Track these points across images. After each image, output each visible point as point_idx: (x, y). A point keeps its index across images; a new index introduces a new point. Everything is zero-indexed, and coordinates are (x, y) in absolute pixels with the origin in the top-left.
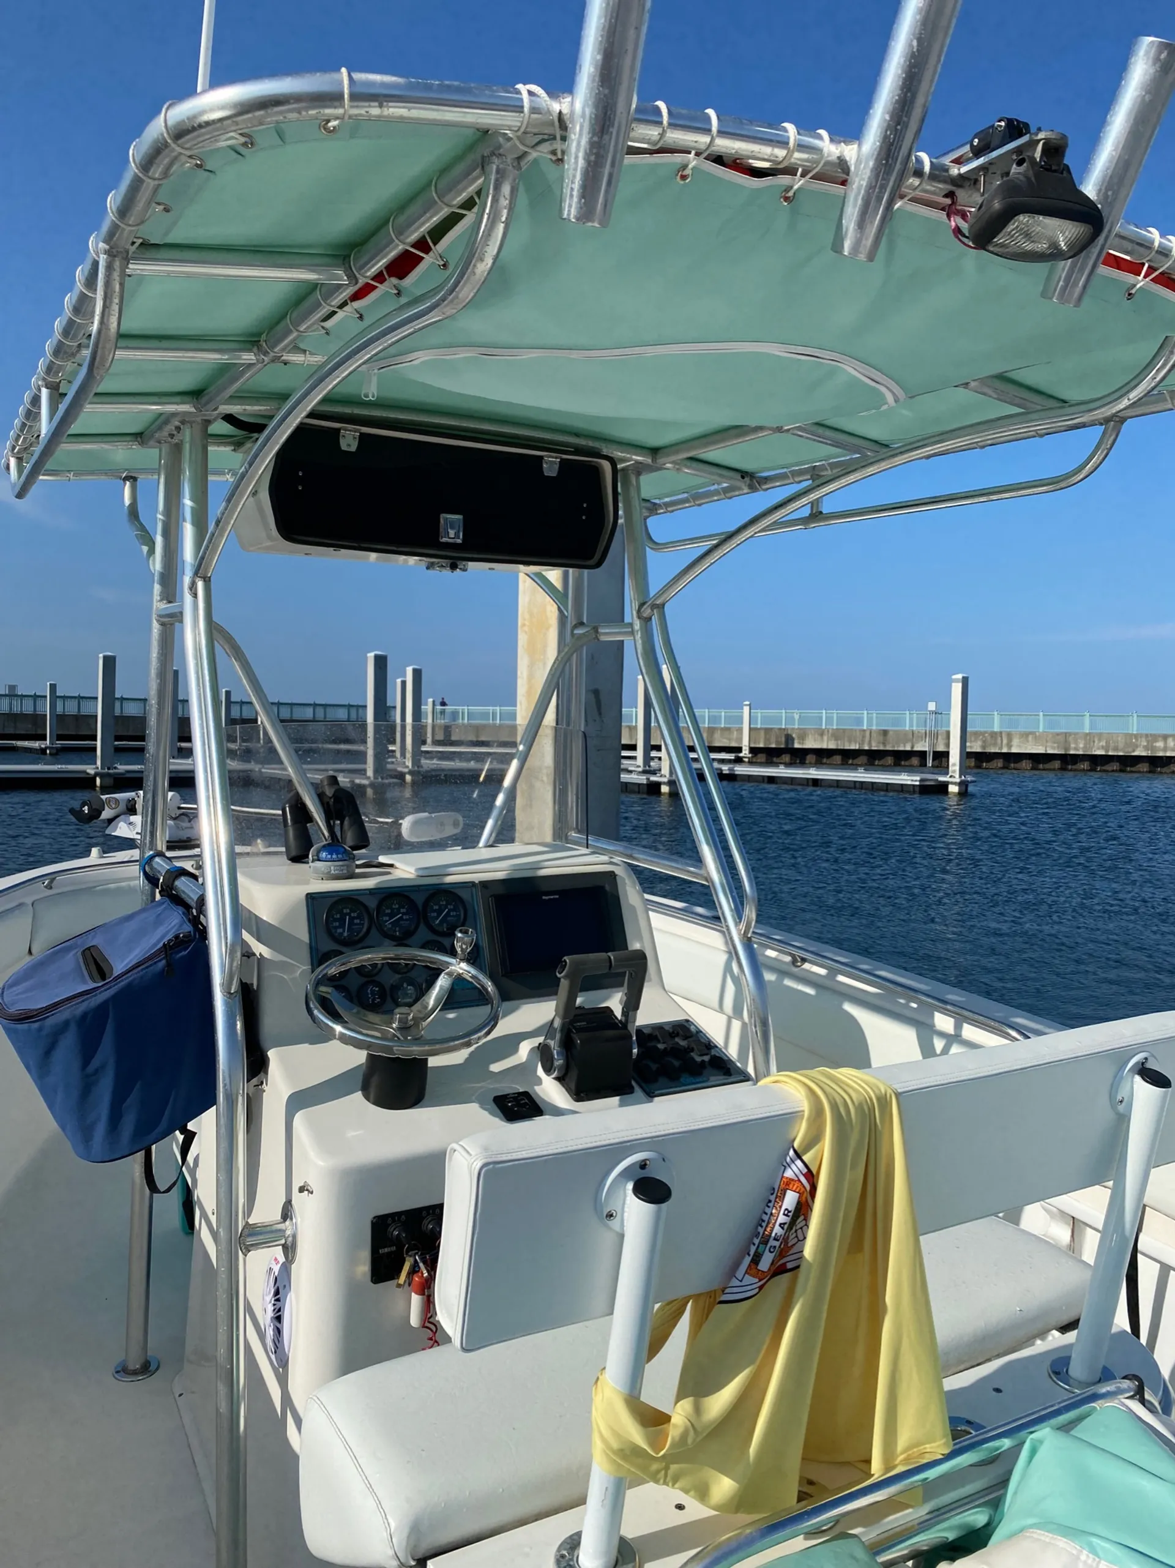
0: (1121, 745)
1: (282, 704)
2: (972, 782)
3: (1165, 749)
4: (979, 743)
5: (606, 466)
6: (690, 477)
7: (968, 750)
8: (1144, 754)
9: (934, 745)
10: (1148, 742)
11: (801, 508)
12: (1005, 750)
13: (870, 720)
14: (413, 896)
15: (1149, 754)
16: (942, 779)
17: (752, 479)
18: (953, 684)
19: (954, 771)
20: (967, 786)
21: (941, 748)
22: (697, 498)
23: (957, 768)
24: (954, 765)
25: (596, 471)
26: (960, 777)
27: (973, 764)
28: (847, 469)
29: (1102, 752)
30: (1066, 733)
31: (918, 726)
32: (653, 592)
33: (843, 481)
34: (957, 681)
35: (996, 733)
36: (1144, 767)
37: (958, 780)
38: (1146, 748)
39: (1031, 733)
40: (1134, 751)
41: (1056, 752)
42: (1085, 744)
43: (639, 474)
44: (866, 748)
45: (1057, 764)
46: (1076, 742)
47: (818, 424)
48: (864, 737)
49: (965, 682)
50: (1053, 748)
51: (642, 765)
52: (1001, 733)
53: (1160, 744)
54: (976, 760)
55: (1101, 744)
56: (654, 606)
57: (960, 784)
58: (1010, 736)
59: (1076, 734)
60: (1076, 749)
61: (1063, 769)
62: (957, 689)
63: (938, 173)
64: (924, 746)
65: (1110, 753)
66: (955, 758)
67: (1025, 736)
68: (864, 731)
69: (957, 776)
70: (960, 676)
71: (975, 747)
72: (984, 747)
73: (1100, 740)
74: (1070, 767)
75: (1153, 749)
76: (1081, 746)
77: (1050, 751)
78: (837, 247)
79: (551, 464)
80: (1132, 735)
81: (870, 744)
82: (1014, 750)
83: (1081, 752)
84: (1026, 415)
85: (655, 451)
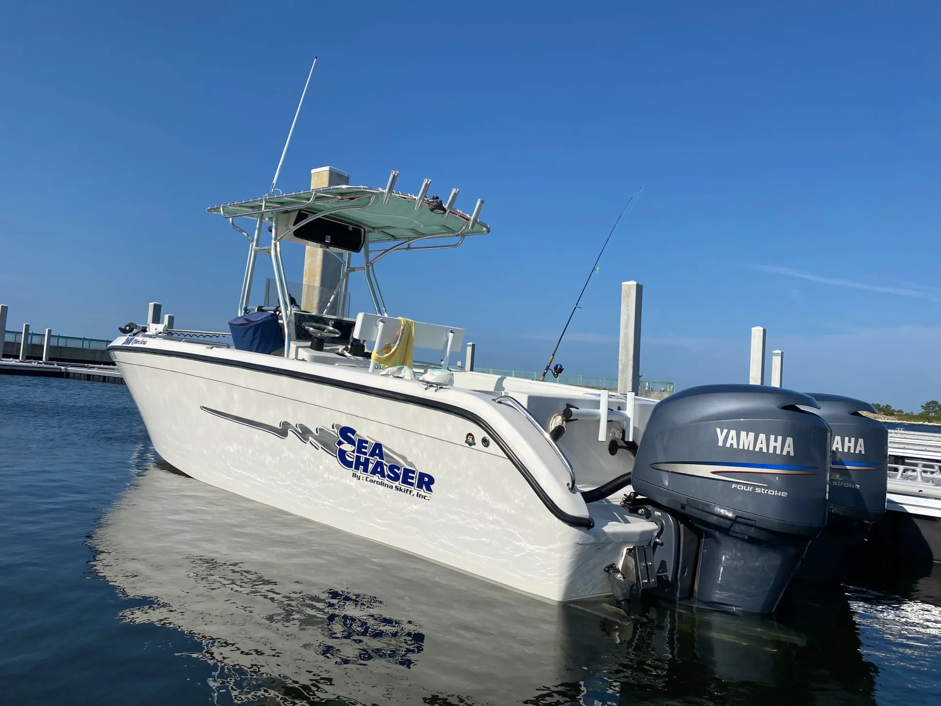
5: (363, 230)
6: (381, 235)
11: (405, 245)
14: (316, 318)
17: (394, 238)
18: (468, 347)
22: (380, 240)
25: (360, 231)
28: (415, 238)
32: (370, 260)
33: (414, 240)
43: (368, 233)
47: (412, 229)
49: (473, 346)
56: (370, 263)
63: (428, 201)
70: (471, 343)
78: (414, 209)
79: (350, 228)
84: (448, 233)
85: (373, 228)
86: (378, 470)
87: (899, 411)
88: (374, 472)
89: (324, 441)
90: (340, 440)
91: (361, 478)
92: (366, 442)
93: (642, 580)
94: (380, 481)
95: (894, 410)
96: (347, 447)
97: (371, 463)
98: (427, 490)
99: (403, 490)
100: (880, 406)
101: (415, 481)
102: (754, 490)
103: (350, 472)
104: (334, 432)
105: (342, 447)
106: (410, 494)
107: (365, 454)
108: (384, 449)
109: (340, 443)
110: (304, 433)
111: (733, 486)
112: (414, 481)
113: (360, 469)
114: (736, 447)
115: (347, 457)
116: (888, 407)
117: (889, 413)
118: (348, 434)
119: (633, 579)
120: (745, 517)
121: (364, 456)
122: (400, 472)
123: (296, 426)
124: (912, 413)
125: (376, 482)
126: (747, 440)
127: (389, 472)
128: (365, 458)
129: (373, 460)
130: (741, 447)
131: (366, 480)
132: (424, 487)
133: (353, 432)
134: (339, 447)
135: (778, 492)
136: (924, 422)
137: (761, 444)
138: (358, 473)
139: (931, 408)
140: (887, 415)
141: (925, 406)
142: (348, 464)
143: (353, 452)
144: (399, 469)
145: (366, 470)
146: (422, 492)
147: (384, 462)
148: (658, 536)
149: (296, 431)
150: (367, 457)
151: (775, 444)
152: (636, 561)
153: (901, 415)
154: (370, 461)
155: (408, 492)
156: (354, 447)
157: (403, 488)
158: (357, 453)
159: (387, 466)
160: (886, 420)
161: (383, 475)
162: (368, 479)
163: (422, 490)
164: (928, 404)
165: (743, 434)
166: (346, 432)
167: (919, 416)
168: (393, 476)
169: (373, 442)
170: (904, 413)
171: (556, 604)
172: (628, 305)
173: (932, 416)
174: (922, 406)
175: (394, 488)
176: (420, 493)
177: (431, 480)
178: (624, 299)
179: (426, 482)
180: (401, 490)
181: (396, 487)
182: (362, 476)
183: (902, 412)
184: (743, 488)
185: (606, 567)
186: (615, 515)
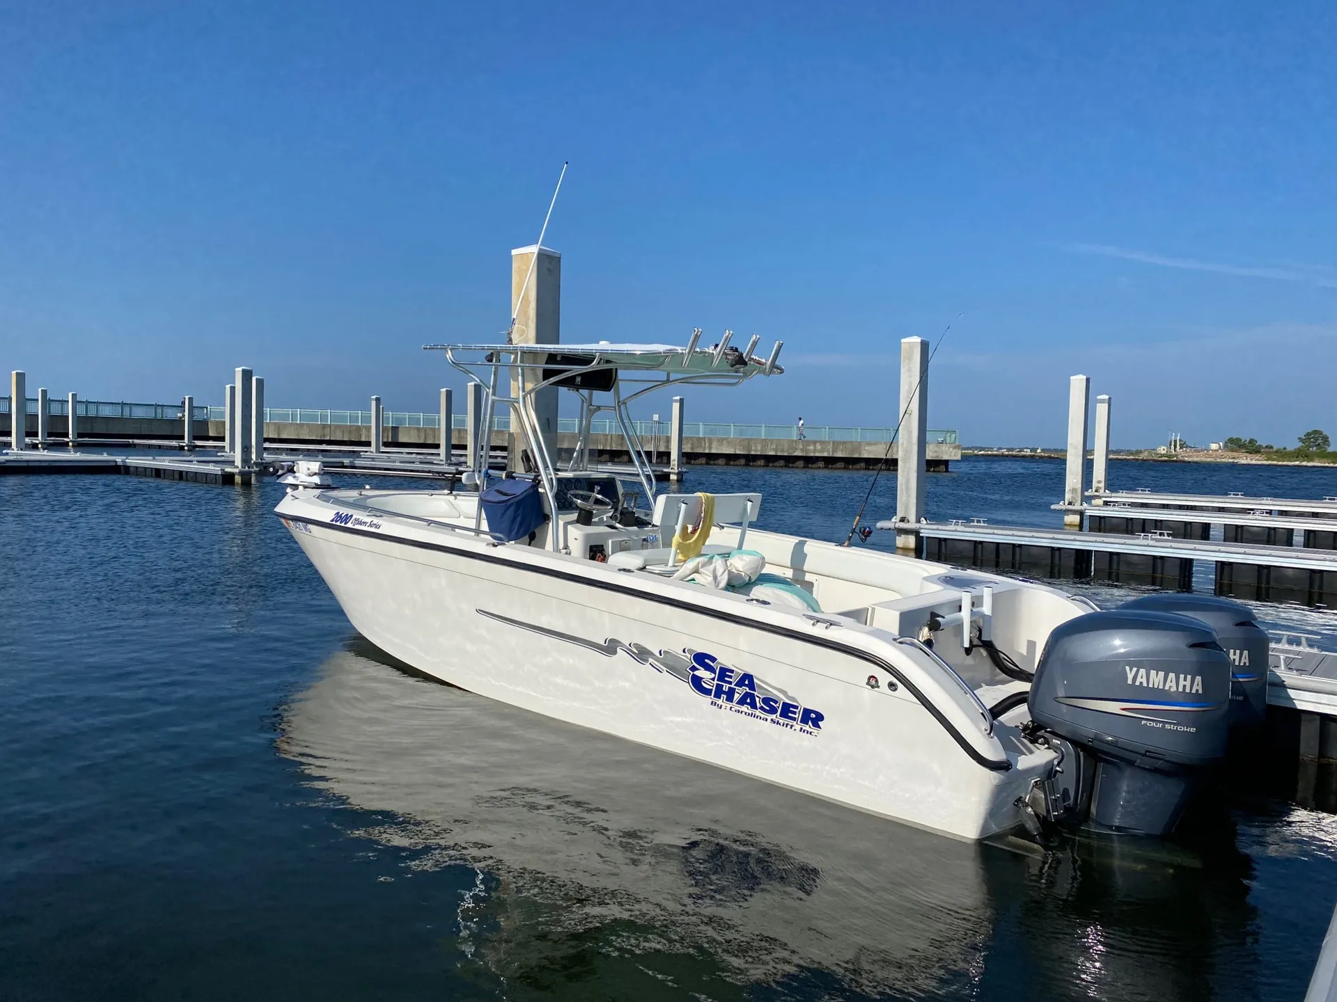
0: (786, 447)
1: (159, 405)
2: (685, 472)
3: (815, 452)
4: (690, 446)
7: (683, 451)
8: (800, 454)
9: (658, 447)
10: (803, 446)
12: (707, 451)
13: (611, 427)
15: (804, 454)
16: (666, 470)
18: (674, 403)
19: (674, 465)
20: (682, 475)
21: (662, 449)
23: (676, 463)
24: (674, 460)
26: (678, 469)
27: (685, 461)
29: (772, 453)
30: (749, 439)
31: (645, 432)
34: (676, 401)
35: (701, 438)
36: (800, 464)
37: (677, 471)
38: (802, 450)
39: (726, 439)
40: (794, 452)
41: (742, 453)
42: (762, 447)
44: (609, 448)
45: (743, 461)
46: (756, 446)
48: (606, 440)
49: (681, 401)
50: (740, 450)
51: (444, 459)
52: (705, 438)
53: (811, 447)
54: (687, 458)
55: (772, 447)
56: (623, 403)
57: (678, 474)
58: (710, 441)
59: (755, 440)
60: (755, 450)
61: (747, 465)
62: (676, 406)
64: (650, 448)
65: (779, 454)
66: (674, 456)
67: (721, 441)
68: (607, 435)
69: (676, 468)
70: (678, 398)
71: (687, 448)
72: (692, 449)
73: (771, 445)
74: (751, 464)
75: (807, 451)
76: (759, 448)
77: (738, 452)
78: (712, 364)
80: (793, 441)
81: (611, 446)
82: (713, 451)
83: (759, 453)
86: (745, 700)
87: (1267, 447)
88: (742, 702)
89: (670, 664)
90: (694, 666)
91: (723, 707)
92: (732, 671)
93: (1053, 812)
94: (750, 712)
95: (1260, 446)
96: (702, 673)
97: (737, 693)
98: (814, 726)
99: (782, 724)
100: (1241, 440)
101: (799, 716)
102: (1163, 726)
103: (708, 699)
104: (687, 657)
105: (696, 673)
106: (791, 728)
107: (730, 683)
108: (755, 680)
109: (694, 669)
110: (641, 654)
111: (1143, 722)
112: (796, 716)
113: (722, 698)
114: (1146, 685)
115: (703, 684)
116: (1252, 441)
117: (1253, 450)
118: (706, 660)
119: (1043, 812)
120: (1158, 752)
121: (728, 685)
122: (778, 705)
123: (630, 645)
124: (1285, 448)
125: (743, 713)
126: (1156, 679)
127: (762, 704)
128: (729, 687)
129: (739, 692)
130: (1151, 686)
131: (731, 709)
132: (810, 723)
133: (713, 659)
134: (692, 673)
135: (1187, 728)
136: (1301, 462)
137: (1171, 685)
138: (720, 702)
139: (1312, 440)
140: (1251, 453)
141: (1304, 438)
142: (707, 692)
143: (713, 679)
144: (776, 702)
145: (730, 699)
146: (806, 728)
147: (756, 693)
148: (1058, 764)
149: (631, 650)
150: (732, 686)
151: (1185, 683)
152: (1045, 794)
153: (1270, 452)
154: (737, 690)
155: (789, 727)
156: (713, 675)
157: (780, 721)
158: (717, 680)
159: (760, 698)
160: (1249, 461)
161: (753, 705)
162: (733, 709)
163: (808, 726)
164: (1308, 434)
165: (1153, 673)
166: (702, 659)
167: (1295, 453)
168: (768, 708)
169: (740, 672)
170: (1275, 449)
171: (972, 842)
172: (910, 370)
173: (1312, 451)
174: (1300, 439)
175: (769, 720)
176: (804, 728)
177: (820, 717)
178: (904, 362)
179: (813, 718)
180: (778, 723)
181: (772, 720)
182: (724, 705)
183: (1272, 447)
184: (1153, 724)
185: (1016, 801)
186: (1012, 741)
